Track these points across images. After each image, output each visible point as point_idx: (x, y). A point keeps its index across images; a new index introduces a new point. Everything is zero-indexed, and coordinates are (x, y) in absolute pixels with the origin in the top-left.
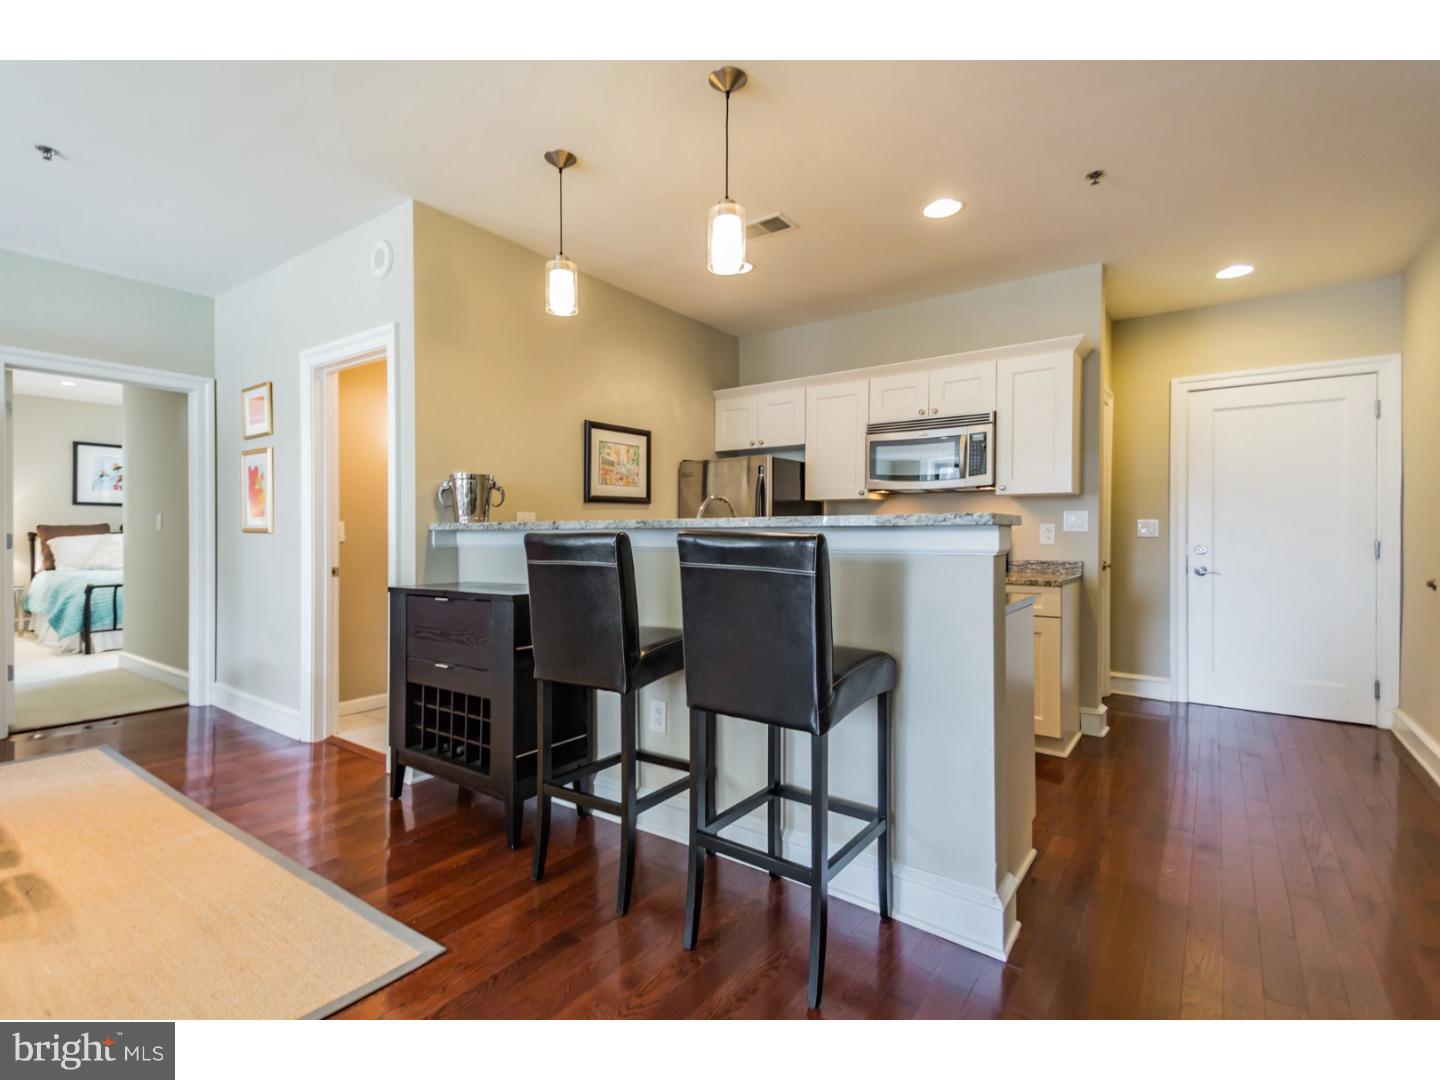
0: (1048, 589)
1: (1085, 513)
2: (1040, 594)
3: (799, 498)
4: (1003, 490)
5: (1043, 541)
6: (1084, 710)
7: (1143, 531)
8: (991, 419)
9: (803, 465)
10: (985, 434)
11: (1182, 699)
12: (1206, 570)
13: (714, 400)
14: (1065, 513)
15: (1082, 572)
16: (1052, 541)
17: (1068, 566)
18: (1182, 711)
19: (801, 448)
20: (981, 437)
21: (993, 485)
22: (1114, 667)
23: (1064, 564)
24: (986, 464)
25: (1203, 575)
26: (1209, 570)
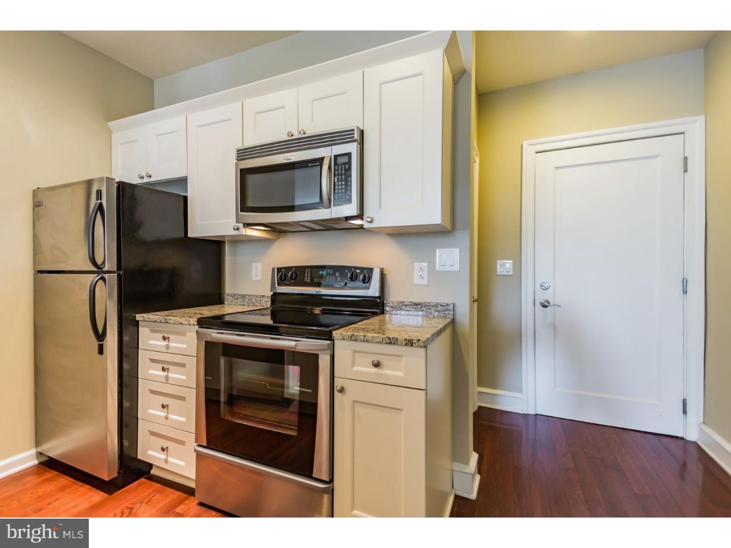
0: (409, 349)
1: (456, 251)
2: (401, 356)
3: (182, 235)
4: (371, 222)
5: (417, 281)
6: (457, 466)
7: (500, 270)
8: (356, 136)
9: (186, 198)
10: (349, 155)
11: (532, 412)
12: (549, 303)
13: (110, 132)
14: (438, 251)
15: (454, 315)
16: (425, 282)
17: (440, 308)
18: (531, 421)
19: (183, 181)
20: (345, 159)
21: (360, 216)
22: (480, 384)
23: (436, 305)
24: (351, 191)
25: (547, 307)
26: (552, 302)
